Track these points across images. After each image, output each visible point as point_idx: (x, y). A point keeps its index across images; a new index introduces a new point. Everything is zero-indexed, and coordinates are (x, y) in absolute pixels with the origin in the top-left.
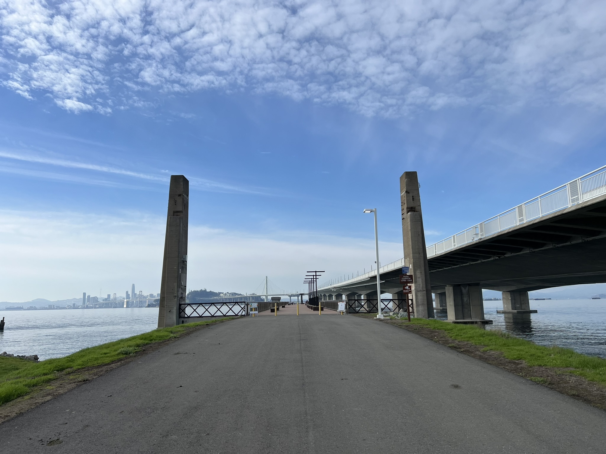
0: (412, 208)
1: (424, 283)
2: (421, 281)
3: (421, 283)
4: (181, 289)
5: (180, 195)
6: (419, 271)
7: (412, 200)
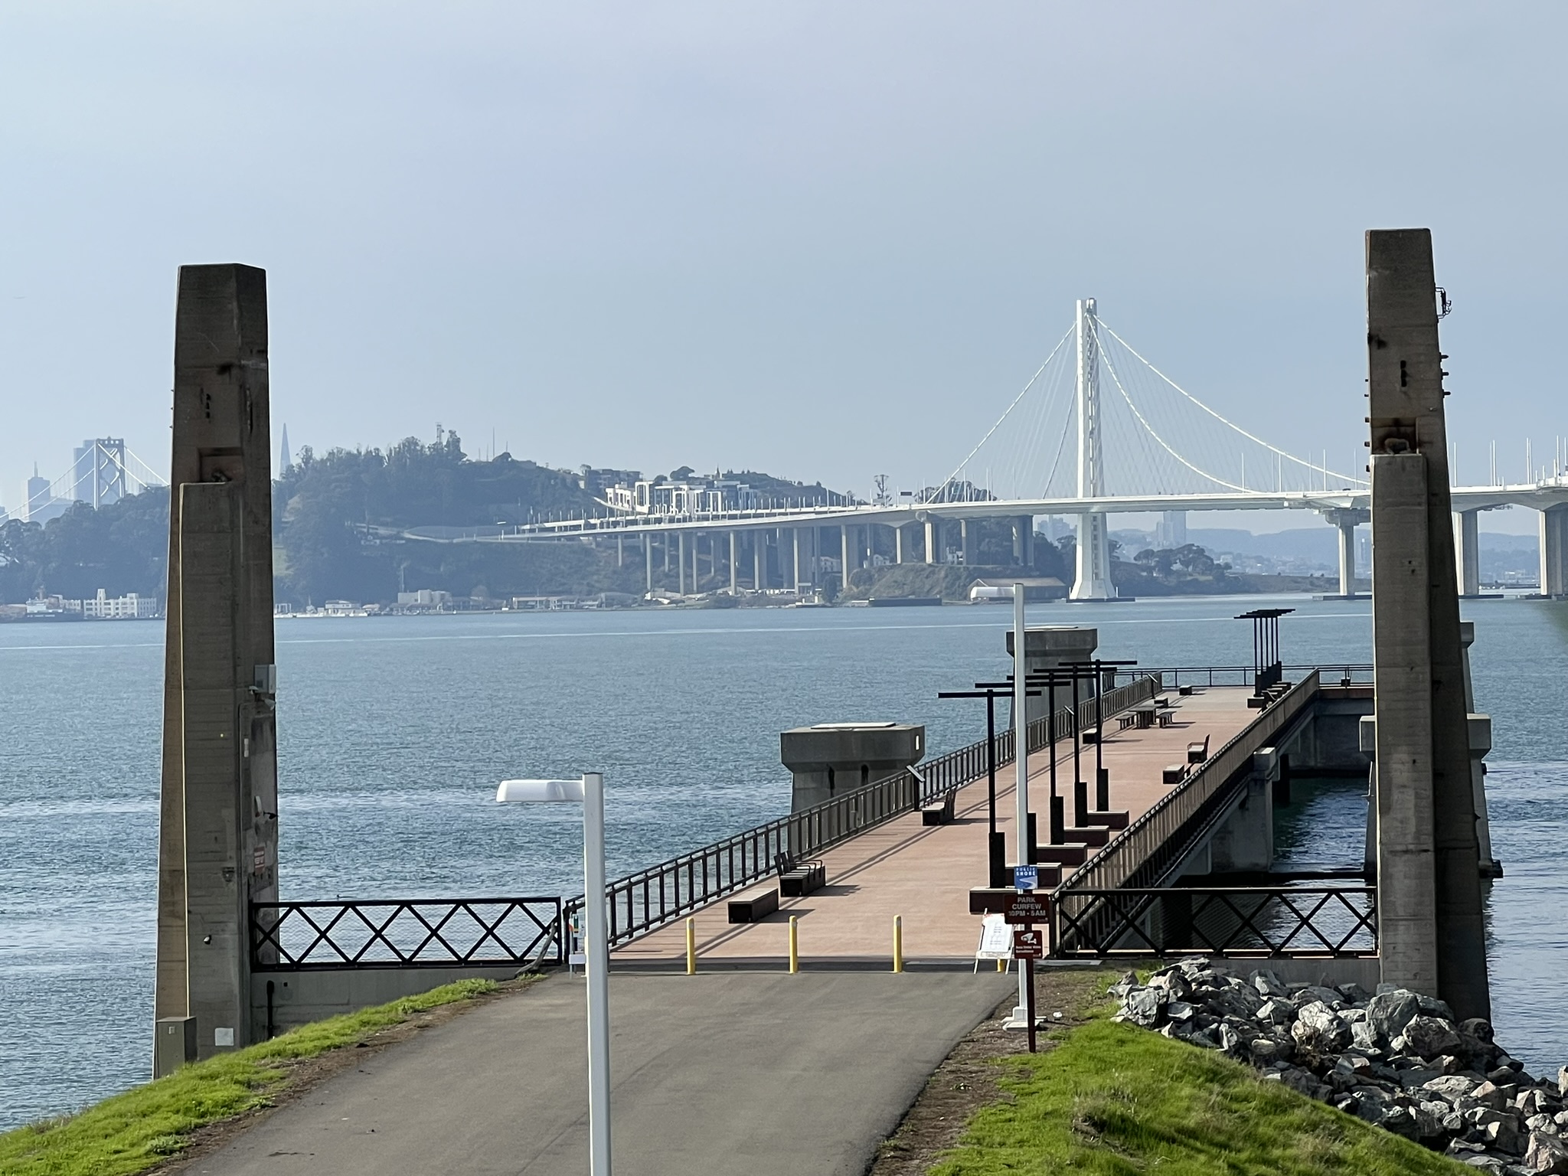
0: (1397, 423)
1: (1428, 813)
2: (1411, 805)
3: (1411, 813)
4: (252, 832)
5: (225, 369)
6: (1404, 757)
7: (1398, 385)
